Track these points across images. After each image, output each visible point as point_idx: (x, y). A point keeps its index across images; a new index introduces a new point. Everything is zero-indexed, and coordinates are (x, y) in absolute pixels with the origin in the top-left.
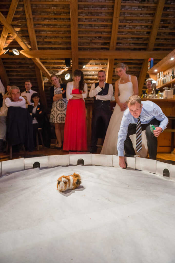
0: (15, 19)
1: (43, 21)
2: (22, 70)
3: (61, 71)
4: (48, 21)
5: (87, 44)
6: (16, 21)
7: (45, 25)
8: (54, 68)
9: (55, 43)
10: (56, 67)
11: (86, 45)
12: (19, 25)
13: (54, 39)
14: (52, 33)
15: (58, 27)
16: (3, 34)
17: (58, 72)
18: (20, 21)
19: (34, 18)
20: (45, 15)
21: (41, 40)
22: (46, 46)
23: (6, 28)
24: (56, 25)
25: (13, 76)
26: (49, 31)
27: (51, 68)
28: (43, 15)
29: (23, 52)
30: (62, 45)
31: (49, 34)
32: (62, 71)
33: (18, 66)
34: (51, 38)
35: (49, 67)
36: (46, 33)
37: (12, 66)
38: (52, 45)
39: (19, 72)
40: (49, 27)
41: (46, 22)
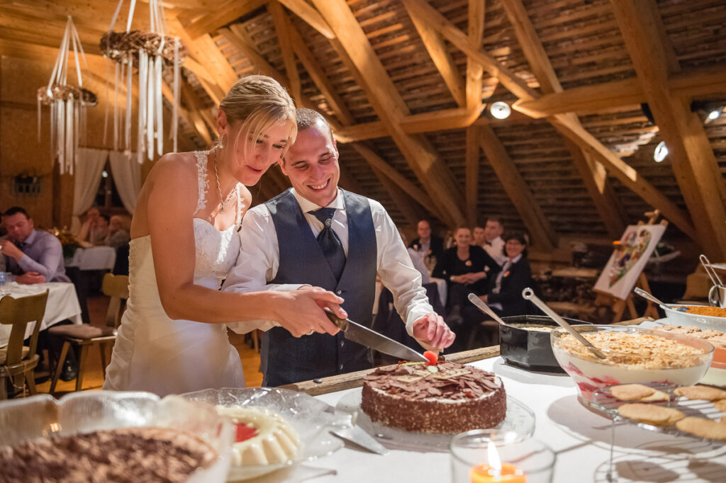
0: (487, 32)
1: (558, 16)
2: (543, 141)
3: (646, 133)
4: (570, 14)
5: (707, 46)
6: (496, 33)
7: (565, 24)
8: (623, 127)
9: (605, 64)
10: (629, 124)
11: (704, 49)
12: (505, 41)
13: (599, 54)
14: (586, 39)
15: (601, 22)
17: (638, 138)
18: (504, 31)
19: (531, 18)
21: (565, 64)
22: (581, 75)
23: (473, 60)
24: (594, 17)
25: (523, 156)
26: (580, 37)
27: (615, 130)
29: (520, 105)
30: (626, 64)
31: (580, 44)
32: (650, 132)
33: (530, 133)
34: (588, 52)
35: (609, 126)
36: (573, 43)
37: (514, 134)
38: (599, 69)
39: (534, 146)
40: (575, 27)
41: (565, 17)
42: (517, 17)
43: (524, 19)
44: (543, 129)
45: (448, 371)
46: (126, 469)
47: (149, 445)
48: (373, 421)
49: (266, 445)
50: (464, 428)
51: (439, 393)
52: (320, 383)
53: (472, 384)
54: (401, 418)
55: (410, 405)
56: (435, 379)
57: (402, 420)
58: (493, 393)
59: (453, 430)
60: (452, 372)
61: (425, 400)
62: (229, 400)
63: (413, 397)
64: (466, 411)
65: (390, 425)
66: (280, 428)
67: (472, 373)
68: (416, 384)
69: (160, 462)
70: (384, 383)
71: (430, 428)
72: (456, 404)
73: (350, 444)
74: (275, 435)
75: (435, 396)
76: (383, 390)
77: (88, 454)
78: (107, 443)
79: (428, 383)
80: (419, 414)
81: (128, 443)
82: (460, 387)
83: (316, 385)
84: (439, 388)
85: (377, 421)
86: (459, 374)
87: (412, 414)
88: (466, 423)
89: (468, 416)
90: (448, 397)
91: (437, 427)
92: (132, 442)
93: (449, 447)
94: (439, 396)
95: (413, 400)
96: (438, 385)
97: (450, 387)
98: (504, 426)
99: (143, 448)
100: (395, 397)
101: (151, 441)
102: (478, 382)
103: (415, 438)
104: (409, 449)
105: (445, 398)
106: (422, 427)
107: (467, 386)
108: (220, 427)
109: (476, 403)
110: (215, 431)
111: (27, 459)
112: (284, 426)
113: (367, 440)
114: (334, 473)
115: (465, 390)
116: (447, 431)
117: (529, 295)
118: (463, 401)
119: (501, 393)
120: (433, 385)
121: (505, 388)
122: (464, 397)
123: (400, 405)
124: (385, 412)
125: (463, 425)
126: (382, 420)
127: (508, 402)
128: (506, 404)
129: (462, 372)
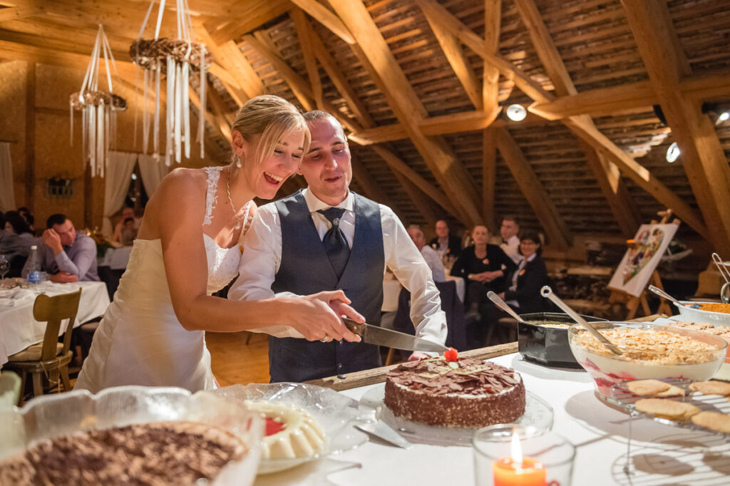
0: (504, 37)
1: (572, 20)
2: (558, 142)
3: (658, 134)
4: (584, 19)
5: (717, 49)
6: (511, 38)
7: (579, 28)
8: (636, 128)
9: (618, 67)
10: (641, 126)
11: (714, 53)
12: (521, 45)
13: (612, 57)
14: (600, 43)
15: (614, 26)
16: (487, 77)
17: (650, 140)
18: (519, 35)
19: (546, 22)
20: (571, 6)
21: (579, 67)
22: (596, 78)
23: (489, 63)
24: (607, 21)
25: (539, 157)
26: (594, 40)
27: (628, 131)
28: (566, 8)
29: (536, 107)
30: (639, 67)
31: (594, 49)
32: (662, 134)
33: (545, 135)
34: (602, 55)
35: (622, 128)
36: (587, 47)
37: (530, 136)
38: (612, 72)
39: (549, 148)
40: (589, 32)
41: (580, 21)
42: (532, 22)
43: (539, 24)
44: (558, 130)
45: (468, 367)
46: (160, 462)
47: (182, 439)
48: (396, 415)
49: (293, 438)
50: (484, 422)
51: (460, 388)
52: (344, 378)
53: (492, 380)
54: (424, 413)
55: (432, 400)
56: (456, 374)
57: (425, 415)
58: (512, 389)
59: (474, 424)
60: (472, 368)
61: (446, 395)
62: (256, 395)
63: (435, 393)
64: (486, 405)
65: (412, 420)
66: (306, 422)
67: (491, 369)
68: (437, 380)
69: (192, 455)
70: (407, 378)
71: (451, 423)
72: (477, 399)
73: (374, 438)
74: (302, 429)
75: (456, 391)
76: (406, 385)
77: (123, 446)
78: (141, 437)
79: (449, 379)
80: (440, 410)
81: (161, 437)
82: (481, 383)
83: (340, 381)
84: (459, 384)
85: (399, 415)
86: (480, 370)
87: (434, 409)
88: (487, 417)
89: (488, 411)
90: (469, 392)
91: (458, 422)
92: (165, 436)
93: (471, 441)
94: (461, 391)
95: (435, 395)
96: (459, 381)
97: (471, 383)
98: (523, 420)
99: (176, 441)
100: (417, 392)
101: (183, 435)
102: (498, 378)
103: (436, 432)
104: (432, 443)
105: (466, 393)
106: (443, 421)
107: (487, 382)
108: (250, 422)
109: (497, 398)
110: (245, 425)
111: (66, 451)
112: (310, 421)
113: (390, 434)
114: (359, 466)
115: (485, 386)
116: (468, 425)
117: (548, 293)
118: (484, 396)
119: (520, 389)
120: (454, 381)
121: (524, 383)
122: (485, 392)
123: (423, 400)
124: (407, 407)
125: (483, 419)
126: (405, 414)
127: (527, 397)
128: (525, 399)
129: (482, 368)
